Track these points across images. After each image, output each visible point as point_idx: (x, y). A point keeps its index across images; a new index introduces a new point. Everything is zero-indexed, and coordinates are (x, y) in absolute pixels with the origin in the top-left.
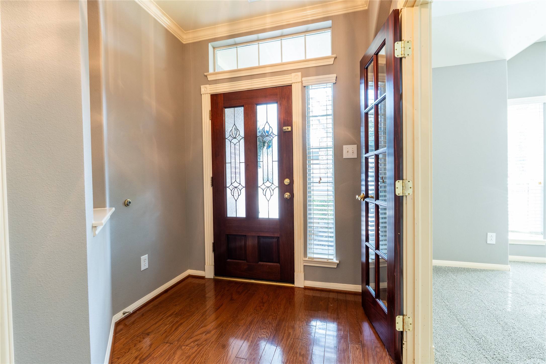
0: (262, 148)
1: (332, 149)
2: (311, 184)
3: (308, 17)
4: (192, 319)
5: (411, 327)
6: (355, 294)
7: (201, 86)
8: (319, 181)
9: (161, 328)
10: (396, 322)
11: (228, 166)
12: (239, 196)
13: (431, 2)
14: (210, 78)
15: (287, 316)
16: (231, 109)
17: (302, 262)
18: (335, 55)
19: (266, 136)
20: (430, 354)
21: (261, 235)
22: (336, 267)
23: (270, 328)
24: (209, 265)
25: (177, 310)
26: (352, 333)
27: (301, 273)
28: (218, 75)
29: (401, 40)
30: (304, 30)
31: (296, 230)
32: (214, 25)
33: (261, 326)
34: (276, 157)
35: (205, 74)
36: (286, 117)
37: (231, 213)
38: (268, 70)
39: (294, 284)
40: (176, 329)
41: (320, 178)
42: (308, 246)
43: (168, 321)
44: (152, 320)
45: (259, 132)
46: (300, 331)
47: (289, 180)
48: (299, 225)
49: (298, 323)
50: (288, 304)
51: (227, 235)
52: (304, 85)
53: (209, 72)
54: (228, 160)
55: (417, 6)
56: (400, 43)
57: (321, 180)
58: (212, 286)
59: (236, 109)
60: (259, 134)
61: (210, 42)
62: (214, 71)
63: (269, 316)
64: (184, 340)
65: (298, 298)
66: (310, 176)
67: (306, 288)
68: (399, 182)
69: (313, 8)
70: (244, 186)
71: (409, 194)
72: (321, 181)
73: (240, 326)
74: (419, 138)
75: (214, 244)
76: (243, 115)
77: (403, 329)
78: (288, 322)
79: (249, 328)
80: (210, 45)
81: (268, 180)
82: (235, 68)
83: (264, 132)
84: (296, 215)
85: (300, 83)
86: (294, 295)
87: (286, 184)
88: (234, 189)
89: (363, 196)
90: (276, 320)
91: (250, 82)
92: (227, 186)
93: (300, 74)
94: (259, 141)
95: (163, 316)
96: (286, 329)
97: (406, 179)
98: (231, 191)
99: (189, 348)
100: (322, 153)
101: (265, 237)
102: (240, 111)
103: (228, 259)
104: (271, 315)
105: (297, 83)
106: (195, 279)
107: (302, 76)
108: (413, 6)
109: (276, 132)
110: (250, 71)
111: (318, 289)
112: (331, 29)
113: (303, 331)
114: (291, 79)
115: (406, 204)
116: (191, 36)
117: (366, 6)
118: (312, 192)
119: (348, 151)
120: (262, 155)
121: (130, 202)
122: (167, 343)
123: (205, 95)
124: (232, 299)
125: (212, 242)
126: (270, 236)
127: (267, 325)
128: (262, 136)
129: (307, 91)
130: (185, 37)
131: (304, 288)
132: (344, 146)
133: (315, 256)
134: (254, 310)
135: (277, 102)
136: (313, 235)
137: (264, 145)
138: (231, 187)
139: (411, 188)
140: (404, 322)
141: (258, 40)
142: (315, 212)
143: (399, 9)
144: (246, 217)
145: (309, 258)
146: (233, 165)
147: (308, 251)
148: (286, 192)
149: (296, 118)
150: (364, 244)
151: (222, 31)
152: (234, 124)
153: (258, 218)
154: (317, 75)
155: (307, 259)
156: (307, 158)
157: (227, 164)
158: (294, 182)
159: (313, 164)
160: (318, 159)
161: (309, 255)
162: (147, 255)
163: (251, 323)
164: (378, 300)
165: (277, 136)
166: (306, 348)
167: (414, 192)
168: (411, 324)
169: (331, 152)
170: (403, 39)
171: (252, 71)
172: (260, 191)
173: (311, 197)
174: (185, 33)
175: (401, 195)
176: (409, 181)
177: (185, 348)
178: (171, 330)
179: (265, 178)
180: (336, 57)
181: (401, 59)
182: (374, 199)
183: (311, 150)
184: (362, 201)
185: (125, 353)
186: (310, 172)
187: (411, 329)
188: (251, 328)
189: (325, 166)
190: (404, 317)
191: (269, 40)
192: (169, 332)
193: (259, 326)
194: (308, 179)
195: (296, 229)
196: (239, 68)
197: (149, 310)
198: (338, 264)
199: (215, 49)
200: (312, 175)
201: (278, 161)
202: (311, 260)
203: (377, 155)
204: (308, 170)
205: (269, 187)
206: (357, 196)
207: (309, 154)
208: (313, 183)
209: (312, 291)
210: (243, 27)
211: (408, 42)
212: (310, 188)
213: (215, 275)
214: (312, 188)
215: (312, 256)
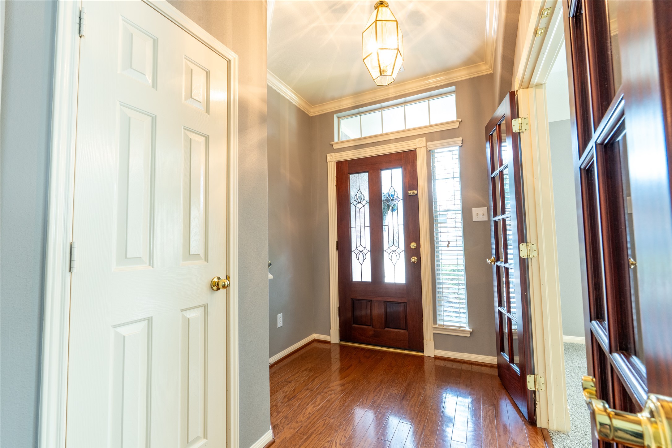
0: (387, 212)
1: (460, 211)
2: (439, 248)
3: (431, 84)
4: (325, 375)
5: (543, 387)
6: (491, 366)
7: (327, 155)
8: (448, 245)
9: (300, 379)
10: (528, 381)
11: (353, 230)
12: (364, 260)
13: (545, 84)
14: (335, 147)
15: (417, 379)
16: (356, 174)
17: (432, 329)
18: (460, 119)
19: (391, 200)
20: (565, 415)
21: (387, 300)
22: (469, 335)
23: (401, 387)
24: (334, 329)
25: (310, 367)
26: (485, 398)
27: (431, 341)
28: (343, 144)
29: (518, 117)
30: (427, 96)
31: (425, 296)
32: (340, 98)
33: (391, 384)
34: (401, 221)
35: (331, 143)
36: (411, 181)
37: (356, 277)
38: (392, 137)
39: (424, 353)
40: (312, 380)
41: (449, 242)
42: (438, 313)
43: (304, 374)
44: (289, 372)
45: (384, 196)
46: (431, 392)
47: (415, 244)
48: (427, 290)
49: (428, 385)
50: (418, 369)
51: (353, 299)
52: (429, 149)
53: (334, 142)
54: (353, 224)
55: (532, 87)
56: (517, 120)
57: (449, 243)
58: (338, 350)
59: (361, 174)
60: (383, 199)
61: (336, 114)
62: (339, 141)
63: (399, 378)
64: (322, 389)
65: (428, 366)
66: (438, 239)
67: (436, 358)
68: (523, 245)
69: (436, 77)
70: (370, 250)
71: (534, 256)
72: (449, 245)
73: (371, 383)
74: (540, 204)
75: (339, 308)
76: (368, 181)
77: (535, 388)
78: (418, 384)
79: (380, 385)
80: (335, 116)
81: (394, 244)
82: (359, 137)
83: (389, 196)
84: (424, 280)
85: (425, 147)
86: (424, 363)
87: (413, 248)
88: (359, 253)
89: (494, 260)
90: (406, 381)
91: (375, 149)
92: (352, 250)
93: (424, 139)
94: (384, 205)
95: (299, 370)
96: (417, 389)
97: (530, 243)
98: (356, 255)
99: (327, 395)
100: (450, 215)
101: (391, 302)
102: (365, 176)
103: (354, 324)
104: (401, 377)
105: (421, 147)
106: (320, 343)
107: (427, 142)
108: (528, 88)
109: (401, 195)
110: (374, 138)
111: (450, 359)
112: (455, 92)
113: (434, 391)
114: (415, 144)
115: (532, 265)
116: (317, 109)
117: (490, 70)
118: (440, 256)
119: (477, 214)
120: (387, 219)
121: (271, 264)
122: (307, 389)
123: (330, 162)
124: (360, 362)
125: (337, 307)
126: (397, 301)
127: (398, 385)
128: (387, 200)
129: (432, 155)
130: (312, 110)
131: (434, 357)
132: (473, 209)
133: (446, 323)
134: (383, 372)
135: (402, 167)
136: (442, 301)
137: (389, 209)
138: (356, 251)
139: (535, 250)
140: (536, 381)
141: (381, 108)
142: (444, 277)
143: (514, 91)
144: (371, 282)
145: (439, 325)
146: (358, 229)
147: (438, 318)
148: (413, 256)
149: (422, 182)
150: (497, 309)
151: (347, 103)
152: (359, 190)
153: (384, 282)
154: (442, 139)
155: (437, 326)
156: (434, 222)
157: (352, 228)
158: (421, 246)
159: (440, 227)
160: (446, 223)
161: (438, 322)
162: (282, 314)
163: (381, 382)
164: (511, 364)
165: (402, 200)
166: (438, 405)
167: (538, 254)
168: (543, 384)
169: (459, 215)
170: (520, 117)
171: (376, 138)
172: (386, 255)
173: (439, 261)
174: (313, 107)
175: (526, 257)
176: (533, 245)
177: (324, 394)
178: (308, 381)
179: (391, 242)
180: (461, 121)
181: (519, 133)
182: (504, 262)
183: (438, 213)
184: (493, 264)
185: (274, 393)
186: (438, 235)
187: (543, 389)
188: (382, 385)
189: (454, 230)
190: (536, 376)
191: (392, 107)
192: (307, 382)
193: (390, 384)
194: (435, 243)
195: (425, 294)
196: (363, 136)
197: (285, 365)
198: (471, 332)
199: (340, 118)
200: (440, 239)
201: (403, 225)
202: (441, 327)
203: (503, 219)
204: (435, 234)
205: (395, 251)
206: (487, 260)
207: (436, 217)
208: (441, 246)
209: (443, 361)
210: (368, 98)
211: (525, 119)
212: (438, 252)
213: (340, 340)
214: (440, 252)
215: (442, 323)
